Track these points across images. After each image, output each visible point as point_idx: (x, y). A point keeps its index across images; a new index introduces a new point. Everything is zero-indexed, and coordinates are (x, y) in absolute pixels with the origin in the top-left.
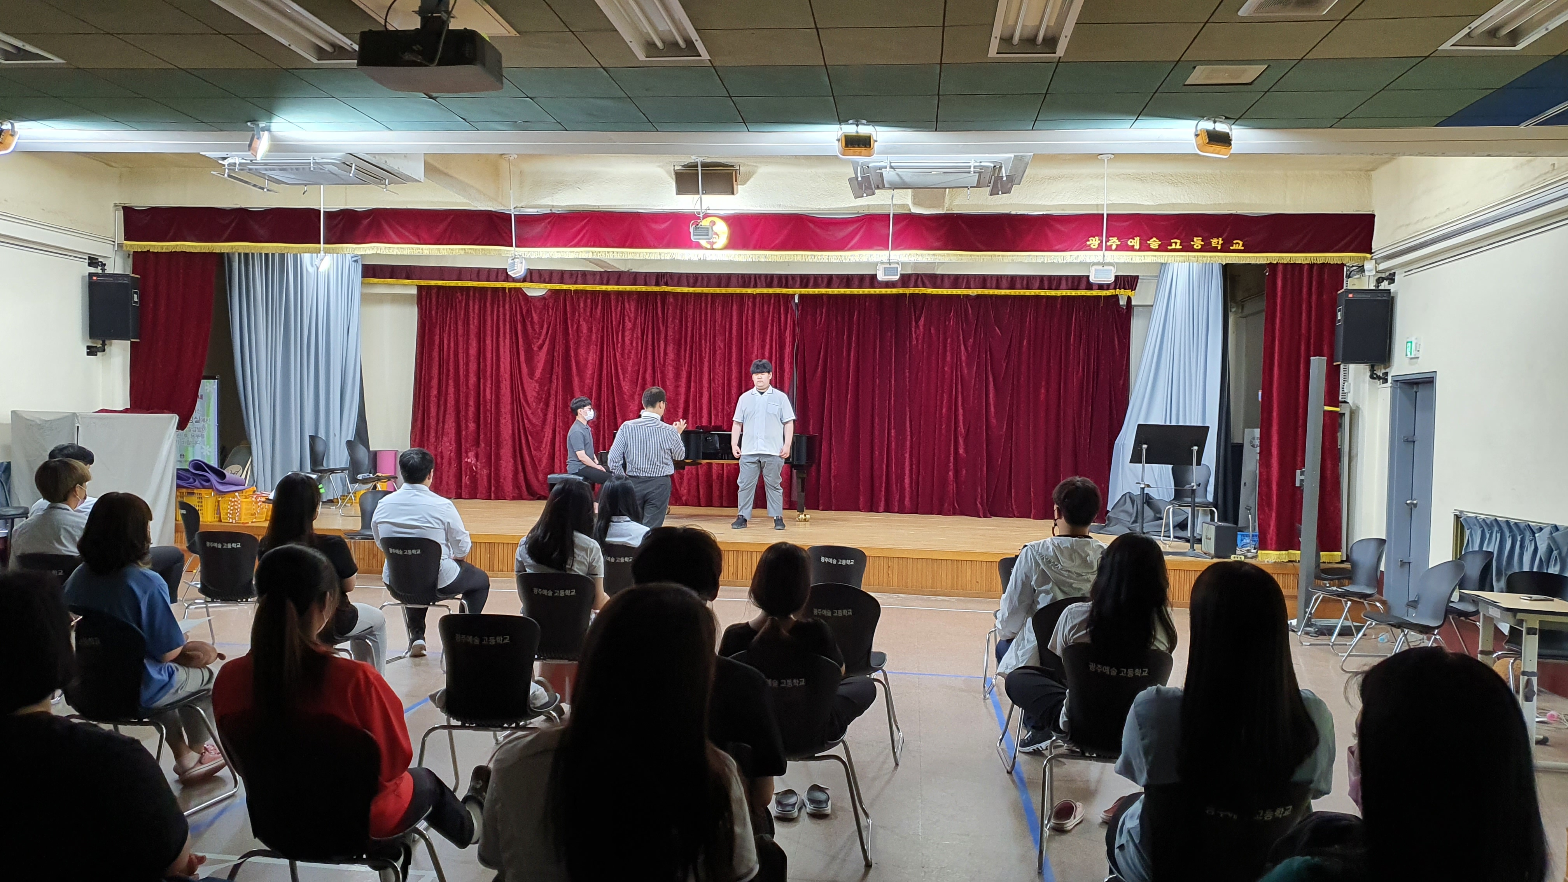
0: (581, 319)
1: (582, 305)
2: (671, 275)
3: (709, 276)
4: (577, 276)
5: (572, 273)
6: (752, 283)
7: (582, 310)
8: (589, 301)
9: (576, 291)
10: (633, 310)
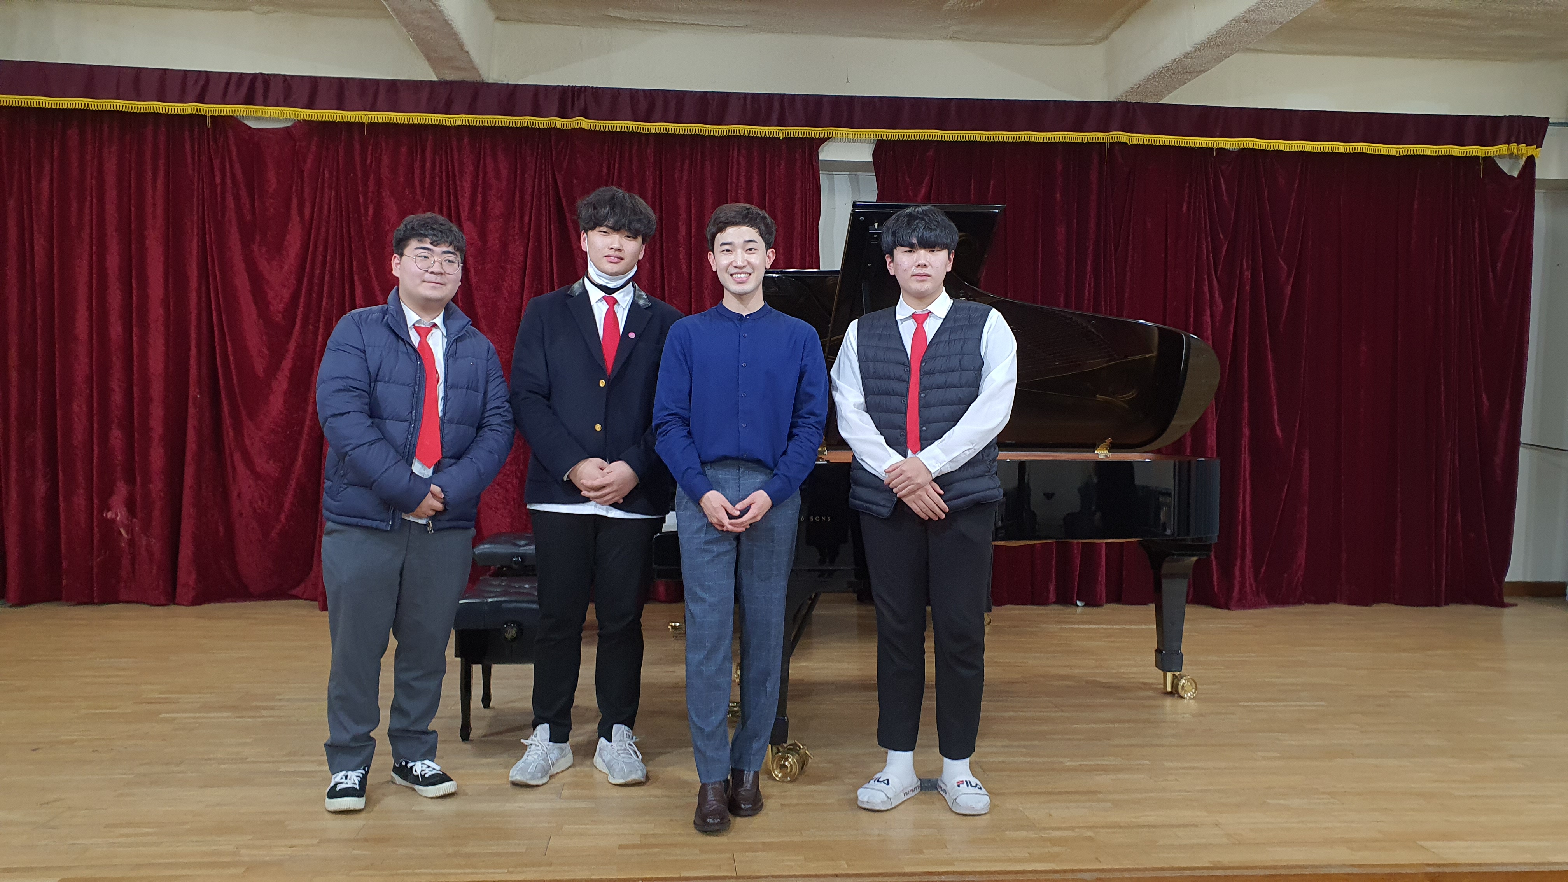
0: (386, 193)
1: (385, 160)
2: (597, 93)
3: (680, 96)
4: (376, 93)
5: (363, 83)
6: (775, 116)
7: (385, 172)
8: (404, 149)
9: (373, 126)
10: (504, 172)
